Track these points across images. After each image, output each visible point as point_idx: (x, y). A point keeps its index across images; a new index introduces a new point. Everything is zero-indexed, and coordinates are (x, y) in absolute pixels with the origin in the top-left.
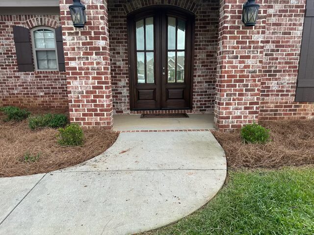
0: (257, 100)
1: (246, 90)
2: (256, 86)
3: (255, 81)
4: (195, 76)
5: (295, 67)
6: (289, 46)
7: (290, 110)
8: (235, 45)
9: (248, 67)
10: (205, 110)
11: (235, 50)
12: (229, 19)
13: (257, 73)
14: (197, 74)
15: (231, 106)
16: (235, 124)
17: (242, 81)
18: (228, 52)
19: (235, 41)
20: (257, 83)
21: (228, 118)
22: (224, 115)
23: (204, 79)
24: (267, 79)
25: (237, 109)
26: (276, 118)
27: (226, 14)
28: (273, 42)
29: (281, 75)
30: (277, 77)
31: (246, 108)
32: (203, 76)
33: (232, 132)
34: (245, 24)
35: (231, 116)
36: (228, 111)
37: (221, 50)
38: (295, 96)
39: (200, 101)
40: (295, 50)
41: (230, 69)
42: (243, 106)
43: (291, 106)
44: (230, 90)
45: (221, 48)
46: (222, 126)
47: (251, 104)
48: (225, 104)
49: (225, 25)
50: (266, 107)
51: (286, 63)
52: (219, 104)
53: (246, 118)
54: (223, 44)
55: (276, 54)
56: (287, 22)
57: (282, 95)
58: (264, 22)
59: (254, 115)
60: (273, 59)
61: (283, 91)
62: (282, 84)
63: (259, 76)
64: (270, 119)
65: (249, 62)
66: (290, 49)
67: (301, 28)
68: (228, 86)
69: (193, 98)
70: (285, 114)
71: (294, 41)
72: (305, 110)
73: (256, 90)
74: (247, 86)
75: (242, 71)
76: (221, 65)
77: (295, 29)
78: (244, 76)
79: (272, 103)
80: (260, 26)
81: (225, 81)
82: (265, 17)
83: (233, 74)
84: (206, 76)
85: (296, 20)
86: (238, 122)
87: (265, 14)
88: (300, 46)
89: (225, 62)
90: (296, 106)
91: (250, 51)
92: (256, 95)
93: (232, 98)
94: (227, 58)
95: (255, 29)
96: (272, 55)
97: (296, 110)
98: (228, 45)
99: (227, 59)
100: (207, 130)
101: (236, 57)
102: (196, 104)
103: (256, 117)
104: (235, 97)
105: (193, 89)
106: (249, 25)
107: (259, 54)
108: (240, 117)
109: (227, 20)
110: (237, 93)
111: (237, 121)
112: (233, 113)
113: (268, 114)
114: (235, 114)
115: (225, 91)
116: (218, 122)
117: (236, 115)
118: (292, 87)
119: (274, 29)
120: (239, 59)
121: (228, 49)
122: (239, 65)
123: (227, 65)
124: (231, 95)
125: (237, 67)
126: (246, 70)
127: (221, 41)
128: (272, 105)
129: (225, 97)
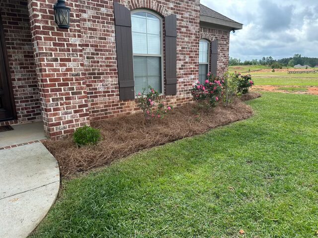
0: (85, 102)
1: (73, 93)
2: (82, 88)
3: (80, 84)
4: (14, 80)
5: (115, 70)
6: (107, 51)
7: (117, 108)
8: (52, 46)
9: (70, 70)
10: (35, 118)
11: (53, 53)
12: (40, 18)
13: (81, 76)
14: (16, 77)
15: (60, 112)
16: (68, 129)
17: (67, 85)
18: (46, 54)
19: (52, 42)
20: (82, 85)
21: (59, 124)
22: (54, 122)
23: (26, 83)
24: (93, 82)
25: (66, 113)
26: (107, 117)
27: (35, 12)
28: (92, 46)
29: (105, 77)
30: (101, 79)
31: (76, 112)
32: (24, 79)
33: (65, 138)
34: (58, 26)
35: (61, 121)
36: (57, 117)
37: (37, 51)
38: (119, 95)
39: (26, 109)
40: (112, 55)
41: (52, 73)
42: (73, 110)
43: (117, 105)
44: (56, 95)
45: (37, 49)
46: (54, 134)
47: (80, 107)
48: (52, 110)
49: (37, 24)
50: (97, 108)
51: (107, 66)
52: (46, 110)
53: (78, 121)
54: (38, 45)
55: (96, 57)
56: (101, 28)
57: (108, 96)
58: (78, 26)
59: (85, 117)
60: (94, 62)
61: (109, 92)
62: (107, 85)
63: (83, 79)
64: (102, 118)
65: (70, 65)
66: (107, 53)
67: (114, 35)
68: (52, 90)
69: (15, 106)
70: (114, 112)
71: (110, 46)
72: (129, 107)
73: (83, 93)
74: (73, 89)
75: (65, 75)
76: (40, 68)
77: (109, 35)
78: (67, 79)
79: (101, 103)
80: (75, 30)
81: (48, 86)
82: (79, 21)
83: (56, 77)
84: (28, 79)
85: (108, 27)
86: (71, 127)
87: (78, 18)
88: (115, 51)
89: (44, 65)
90: (121, 104)
91: (69, 54)
92: (83, 97)
93: (59, 102)
94: (45, 60)
95: (71, 31)
96: (93, 58)
97: (122, 108)
98: (44, 47)
99: (46, 62)
100: (36, 141)
101: (56, 60)
102: (22, 113)
103: (88, 119)
104: (62, 102)
105: (13, 95)
106: (63, 27)
107: (79, 57)
108: (71, 121)
109: (37, 18)
110: (64, 97)
111: (69, 126)
112: (63, 118)
113: (99, 114)
114: (65, 119)
115: (50, 95)
116: (49, 130)
117: (67, 120)
118: (115, 88)
119: (91, 34)
120: (59, 62)
121: (44, 51)
122: (60, 68)
123: (47, 68)
124: (57, 99)
125: (58, 70)
126: (68, 73)
127: (35, 42)
128: (102, 106)
129: (51, 102)
